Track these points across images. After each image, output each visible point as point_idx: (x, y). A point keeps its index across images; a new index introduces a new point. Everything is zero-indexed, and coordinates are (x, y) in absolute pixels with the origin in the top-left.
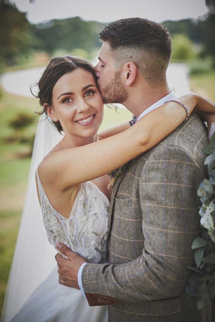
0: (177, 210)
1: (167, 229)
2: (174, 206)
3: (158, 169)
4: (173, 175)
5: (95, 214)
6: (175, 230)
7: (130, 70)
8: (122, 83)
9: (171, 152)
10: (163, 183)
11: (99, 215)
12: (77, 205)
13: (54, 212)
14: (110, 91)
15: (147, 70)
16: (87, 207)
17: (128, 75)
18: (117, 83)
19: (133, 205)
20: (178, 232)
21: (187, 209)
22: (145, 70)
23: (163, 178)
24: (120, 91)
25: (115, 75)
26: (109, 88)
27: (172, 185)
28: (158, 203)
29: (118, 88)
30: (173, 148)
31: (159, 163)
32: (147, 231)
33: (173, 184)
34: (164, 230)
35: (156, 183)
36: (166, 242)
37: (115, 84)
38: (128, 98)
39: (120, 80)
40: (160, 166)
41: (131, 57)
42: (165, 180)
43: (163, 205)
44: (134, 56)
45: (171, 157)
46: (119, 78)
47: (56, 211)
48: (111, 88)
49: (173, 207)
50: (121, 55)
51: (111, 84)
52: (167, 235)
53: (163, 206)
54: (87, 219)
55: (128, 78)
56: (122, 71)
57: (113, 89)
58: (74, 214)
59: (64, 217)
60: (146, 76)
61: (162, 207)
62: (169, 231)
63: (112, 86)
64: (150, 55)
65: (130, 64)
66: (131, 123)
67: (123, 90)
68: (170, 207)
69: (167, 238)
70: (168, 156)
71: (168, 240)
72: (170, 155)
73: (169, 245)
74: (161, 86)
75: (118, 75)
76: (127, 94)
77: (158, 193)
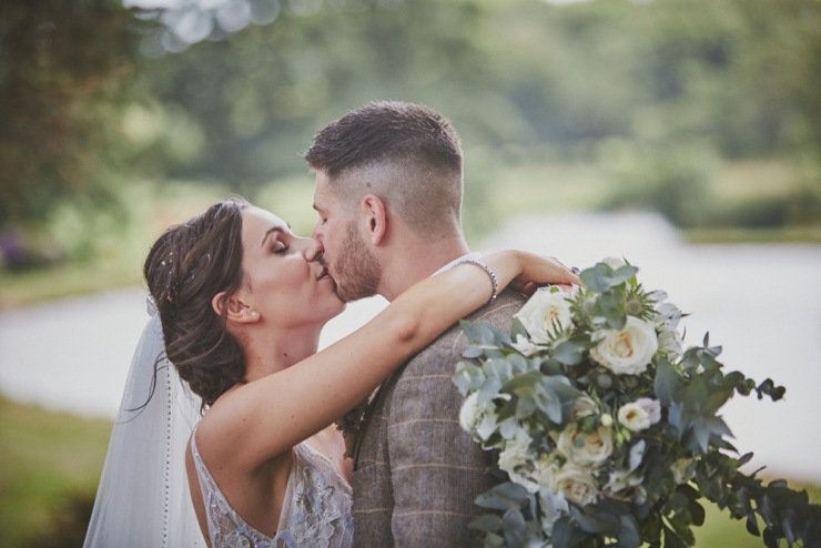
0: (450, 469)
1: (431, 508)
2: (445, 462)
3: (417, 393)
4: (444, 402)
5: (334, 522)
6: (445, 510)
7: (373, 210)
8: (363, 243)
9: (443, 358)
10: (426, 420)
11: (343, 523)
12: (290, 505)
13: (241, 525)
16: (316, 508)
17: (373, 223)
18: (354, 246)
19: (379, 477)
20: (451, 513)
21: (471, 468)
23: (426, 409)
24: (363, 260)
25: (348, 230)
26: (343, 261)
27: (441, 423)
28: (415, 461)
29: (358, 256)
30: (448, 351)
31: (419, 381)
32: (399, 522)
33: (444, 420)
34: (426, 512)
35: (413, 421)
36: (429, 534)
37: (351, 249)
40: (421, 387)
41: (369, 185)
42: (429, 412)
43: (424, 462)
44: (374, 182)
45: (443, 368)
47: (245, 524)
49: (443, 465)
51: (344, 249)
52: (430, 520)
53: (425, 465)
54: (316, 535)
55: (373, 229)
57: (349, 260)
58: (285, 526)
59: (263, 536)
61: (422, 468)
62: (435, 512)
63: (347, 253)
65: (370, 199)
67: (368, 258)
68: (437, 465)
69: (431, 527)
70: (436, 366)
71: (433, 531)
72: (440, 365)
73: (434, 540)
74: (443, 237)
75: (352, 230)
76: (378, 264)
77: (415, 439)
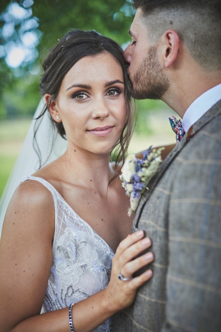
7: (170, 42)
8: (158, 64)
14: (142, 78)
15: (197, 43)
17: (168, 51)
18: (151, 65)
22: (193, 42)
24: (157, 76)
25: (149, 53)
26: (141, 74)
29: (153, 72)
37: (149, 66)
38: (170, 88)
39: (156, 59)
41: (171, 23)
44: (176, 21)
46: (155, 56)
48: (143, 72)
50: (157, 21)
51: (144, 66)
55: (167, 55)
56: (159, 45)
57: (146, 74)
60: (194, 53)
63: (145, 69)
64: (199, 19)
65: (170, 33)
66: (172, 120)
67: (161, 75)
75: (152, 52)
76: (167, 80)
